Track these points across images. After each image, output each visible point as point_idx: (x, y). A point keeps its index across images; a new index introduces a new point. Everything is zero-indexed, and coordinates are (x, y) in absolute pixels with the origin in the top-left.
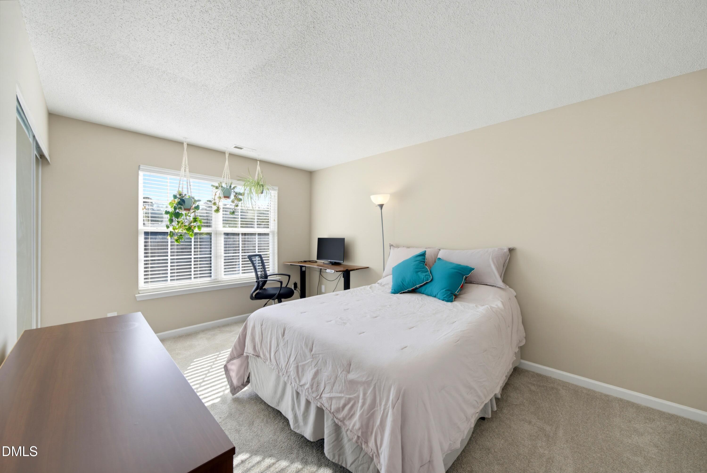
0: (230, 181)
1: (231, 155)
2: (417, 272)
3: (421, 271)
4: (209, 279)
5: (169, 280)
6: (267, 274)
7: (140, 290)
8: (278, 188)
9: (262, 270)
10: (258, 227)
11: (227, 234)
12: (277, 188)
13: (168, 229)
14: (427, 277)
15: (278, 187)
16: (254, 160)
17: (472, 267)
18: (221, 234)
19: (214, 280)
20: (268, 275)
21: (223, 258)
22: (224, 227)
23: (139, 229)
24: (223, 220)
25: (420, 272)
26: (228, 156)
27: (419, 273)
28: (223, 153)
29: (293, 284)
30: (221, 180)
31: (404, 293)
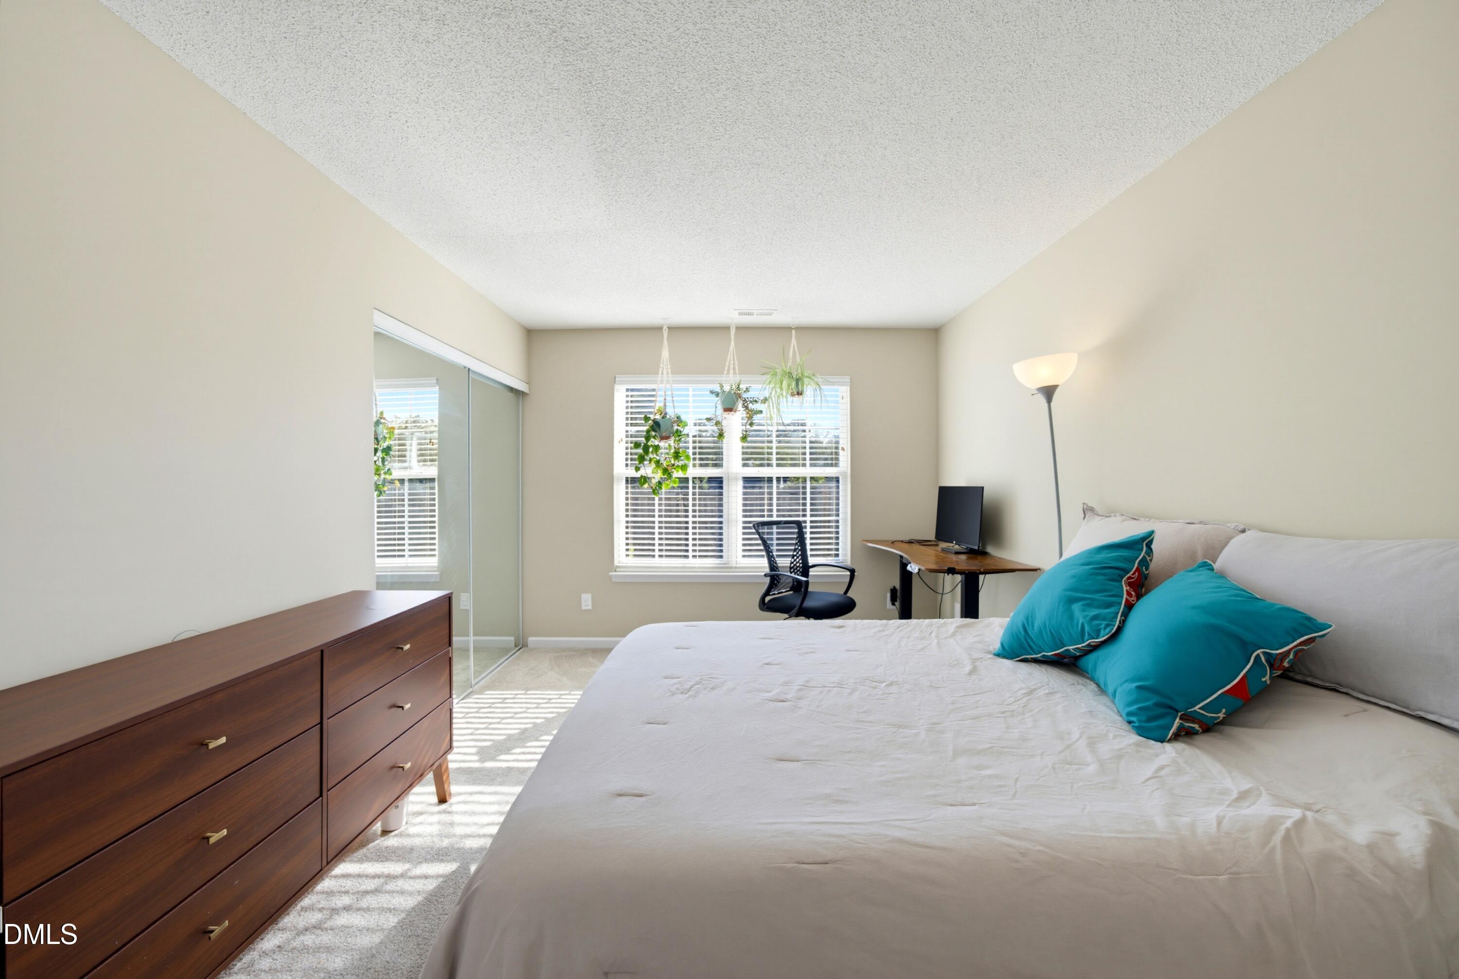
0: (738, 379)
1: (740, 329)
2: (1071, 601)
3: (1082, 599)
4: (718, 561)
5: (657, 556)
6: (808, 563)
7: (618, 567)
8: (851, 379)
9: (795, 553)
10: (811, 465)
11: (747, 480)
12: (847, 379)
13: (639, 472)
14: (1096, 622)
15: (849, 377)
16: (786, 329)
17: (1320, 620)
18: (736, 479)
19: (725, 564)
20: (810, 564)
21: (741, 525)
22: (745, 465)
23: (614, 473)
24: (743, 453)
25: (1081, 603)
26: (734, 332)
27: (1076, 607)
28: (726, 328)
29: (890, 591)
30: (723, 378)
31: (1036, 661)
